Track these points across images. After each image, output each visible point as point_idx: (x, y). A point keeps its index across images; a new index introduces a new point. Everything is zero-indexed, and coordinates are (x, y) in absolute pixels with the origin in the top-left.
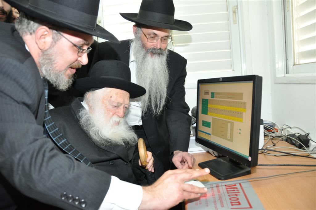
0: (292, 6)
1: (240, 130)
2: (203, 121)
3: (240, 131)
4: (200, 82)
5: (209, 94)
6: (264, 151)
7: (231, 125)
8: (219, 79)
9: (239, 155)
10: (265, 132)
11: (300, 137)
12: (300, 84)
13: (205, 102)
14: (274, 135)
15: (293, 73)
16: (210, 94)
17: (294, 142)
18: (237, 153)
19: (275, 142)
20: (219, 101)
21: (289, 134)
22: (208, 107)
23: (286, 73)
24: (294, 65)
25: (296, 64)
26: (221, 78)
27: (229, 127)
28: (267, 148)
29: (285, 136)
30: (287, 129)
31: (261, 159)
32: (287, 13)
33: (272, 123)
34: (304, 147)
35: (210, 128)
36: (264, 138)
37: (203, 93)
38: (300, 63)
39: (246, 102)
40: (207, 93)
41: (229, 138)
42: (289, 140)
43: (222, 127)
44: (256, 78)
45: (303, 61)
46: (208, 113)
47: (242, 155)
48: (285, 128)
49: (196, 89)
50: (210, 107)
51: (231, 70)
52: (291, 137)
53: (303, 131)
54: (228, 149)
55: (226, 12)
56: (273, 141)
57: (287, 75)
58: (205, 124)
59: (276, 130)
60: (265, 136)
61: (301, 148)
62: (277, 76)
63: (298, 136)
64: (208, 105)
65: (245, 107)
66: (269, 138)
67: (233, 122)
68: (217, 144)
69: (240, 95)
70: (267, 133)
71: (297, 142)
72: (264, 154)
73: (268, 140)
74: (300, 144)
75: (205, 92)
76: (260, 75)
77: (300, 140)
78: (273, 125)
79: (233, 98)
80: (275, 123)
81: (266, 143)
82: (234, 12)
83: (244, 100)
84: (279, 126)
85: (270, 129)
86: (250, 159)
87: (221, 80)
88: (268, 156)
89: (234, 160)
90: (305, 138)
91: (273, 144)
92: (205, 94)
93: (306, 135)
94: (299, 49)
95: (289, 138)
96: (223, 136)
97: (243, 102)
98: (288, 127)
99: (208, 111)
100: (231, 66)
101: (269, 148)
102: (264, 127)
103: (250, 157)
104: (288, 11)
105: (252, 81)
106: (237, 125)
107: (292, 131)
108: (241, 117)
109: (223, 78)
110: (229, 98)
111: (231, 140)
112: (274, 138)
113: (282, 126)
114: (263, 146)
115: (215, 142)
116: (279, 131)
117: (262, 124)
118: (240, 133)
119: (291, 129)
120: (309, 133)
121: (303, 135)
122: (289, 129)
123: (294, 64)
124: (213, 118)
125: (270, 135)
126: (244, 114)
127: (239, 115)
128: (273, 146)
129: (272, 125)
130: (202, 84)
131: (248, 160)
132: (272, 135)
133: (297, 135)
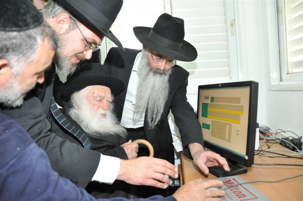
0: (285, 19)
1: (238, 131)
2: (203, 123)
3: (238, 133)
4: (201, 88)
5: (208, 99)
6: (260, 152)
7: (229, 127)
8: (218, 84)
9: (237, 154)
10: (261, 136)
11: (293, 141)
12: (293, 91)
13: (205, 106)
14: (269, 138)
15: (287, 81)
16: (210, 98)
17: (288, 145)
18: (235, 153)
19: (269, 145)
20: (218, 105)
21: (283, 137)
22: (208, 110)
23: (280, 81)
24: (287, 74)
25: (289, 73)
26: (220, 84)
27: (227, 129)
28: (262, 149)
29: (279, 139)
30: (281, 133)
31: (257, 159)
32: (281, 27)
33: (267, 127)
34: (297, 150)
35: (209, 129)
36: (260, 141)
37: (204, 98)
38: (293, 72)
39: (243, 106)
40: (207, 98)
41: (227, 139)
42: (283, 143)
43: (220, 129)
44: (253, 83)
45: (296, 70)
46: (208, 116)
47: (239, 154)
48: (279, 132)
49: (197, 95)
50: (209, 110)
51: (229, 78)
52: (285, 140)
53: (297, 135)
54: (226, 148)
55: (224, 25)
56: (268, 144)
57: (281, 83)
58: (204, 127)
59: (271, 134)
60: (260, 139)
61: (294, 151)
62: (272, 84)
63: (292, 140)
64: (208, 109)
65: (242, 110)
66: (264, 141)
67: (231, 124)
68: (216, 145)
69: (238, 100)
70: (262, 136)
71: (291, 145)
72: (260, 155)
73: (263, 143)
74: (293, 146)
75: (205, 97)
76: (256, 81)
77: (293, 143)
78: (268, 129)
79: (231, 102)
80: (269, 127)
81: (262, 146)
82: (232, 25)
83: (241, 104)
84: (273, 130)
85: (265, 133)
86: (247, 158)
87: (220, 85)
88: (263, 157)
89: (232, 159)
90: (298, 141)
91: (268, 147)
92: (205, 99)
93: (299, 138)
94: (292, 59)
95: (283, 141)
96: (222, 137)
97: (241, 106)
98: (282, 131)
99: (208, 114)
100: (229, 74)
101: (264, 149)
102: (259, 130)
103: (247, 156)
104: (281, 25)
105: (249, 87)
106: (235, 127)
107: (286, 135)
108: (239, 120)
109: (222, 84)
110: (227, 102)
111: (229, 140)
112: (268, 140)
113: (276, 131)
114: (259, 148)
115: (214, 143)
116: (273, 135)
117: (258, 127)
118: (237, 134)
119: (285, 133)
120: (302, 137)
121: (296, 139)
122: (283, 133)
123: (288, 72)
124: (212, 120)
125: (265, 138)
126: (242, 116)
127: (237, 118)
128: (268, 148)
129: (266, 129)
130: (202, 89)
131: (245, 159)
132: (267, 138)
133: (291, 138)
